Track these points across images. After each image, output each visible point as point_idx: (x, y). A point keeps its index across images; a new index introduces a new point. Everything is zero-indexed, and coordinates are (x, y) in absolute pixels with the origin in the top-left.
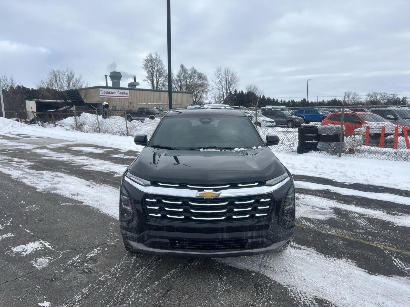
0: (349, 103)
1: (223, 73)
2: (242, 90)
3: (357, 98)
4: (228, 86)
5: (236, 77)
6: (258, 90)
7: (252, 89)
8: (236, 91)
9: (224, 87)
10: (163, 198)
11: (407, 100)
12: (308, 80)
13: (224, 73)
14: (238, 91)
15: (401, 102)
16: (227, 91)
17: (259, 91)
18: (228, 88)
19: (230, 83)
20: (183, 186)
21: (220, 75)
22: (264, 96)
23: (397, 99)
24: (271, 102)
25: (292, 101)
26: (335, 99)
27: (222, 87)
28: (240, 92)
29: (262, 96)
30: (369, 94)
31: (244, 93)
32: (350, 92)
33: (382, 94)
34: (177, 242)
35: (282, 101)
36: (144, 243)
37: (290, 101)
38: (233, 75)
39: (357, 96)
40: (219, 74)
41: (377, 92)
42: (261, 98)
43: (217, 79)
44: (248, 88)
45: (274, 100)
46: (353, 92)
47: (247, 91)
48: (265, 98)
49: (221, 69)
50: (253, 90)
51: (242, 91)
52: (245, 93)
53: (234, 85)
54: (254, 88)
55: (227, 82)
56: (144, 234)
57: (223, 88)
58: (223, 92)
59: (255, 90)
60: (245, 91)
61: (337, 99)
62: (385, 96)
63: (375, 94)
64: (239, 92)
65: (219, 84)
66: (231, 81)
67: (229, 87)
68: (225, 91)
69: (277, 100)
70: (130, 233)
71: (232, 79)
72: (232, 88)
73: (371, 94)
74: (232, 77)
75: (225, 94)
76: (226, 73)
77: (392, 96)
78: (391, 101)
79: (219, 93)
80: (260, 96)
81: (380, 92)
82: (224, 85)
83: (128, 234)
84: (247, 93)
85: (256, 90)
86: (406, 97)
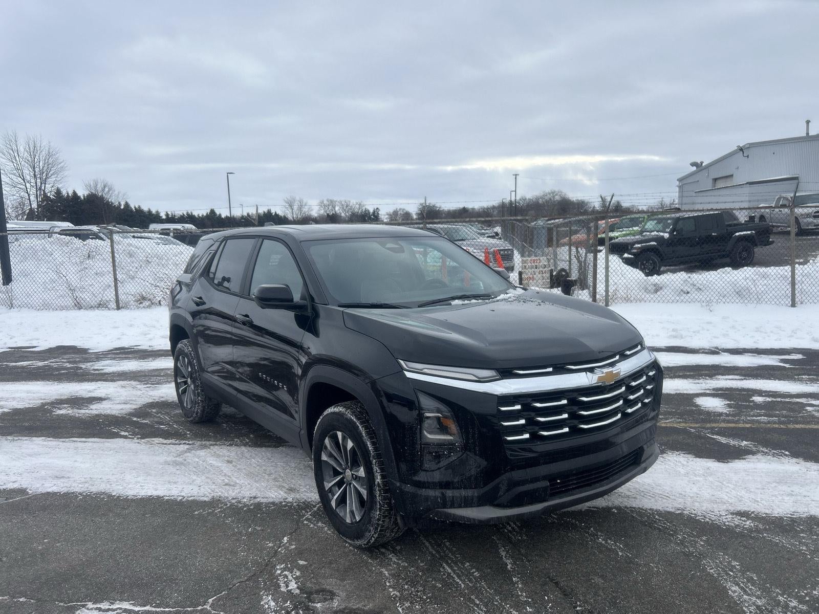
0: (293, 218)
1: (21, 149)
2: (74, 191)
3: (305, 209)
4: (39, 180)
5: (60, 161)
6: (114, 191)
7: (99, 188)
8: (58, 192)
9: (29, 182)
10: (532, 400)
11: (379, 213)
12: (228, 173)
13: (25, 149)
14: (64, 193)
15: (372, 217)
16: (37, 191)
17: (116, 192)
18: (39, 184)
19: (43, 173)
20: (560, 368)
21: (16, 154)
22: (127, 205)
23: (366, 210)
24: (144, 216)
25: (188, 214)
26: (268, 210)
27: (22, 181)
28: (70, 195)
29: (123, 204)
30: (323, 202)
31: (79, 197)
32: (293, 199)
33: (343, 203)
34: (559, 481)
35: (167, 215)
36: (495, 503)
37: (185, 214)
38: (49, 155)
39: (305, 205)
40: (12, 152)
41: (335, 200)
42: (122, 207)
43: (8, 163)
44: (88, 186)
45: (150, 212)
46: (298, 198)
47: (86, 193)
48: (132, 209)
49: (16, 141)
50: (103, 190)
51: (75, 193)
52: (82, 197)
53: (55, 179)
54: (105, 187)
55: (37, 170)
56: (499, 484)
57: (28, 185)
58: (27, 193)
59: (107, 189)
60: (82, 193)
61: (273, 211)
62: (347, 207)
63: (332, 203)
64: (68, 193)
65: (14, 174)
66: (45, 168)
67: (44, 182)
68: (33, 191)
69: (158, 213)
70: (454, 490)
71: (49, 165)
72: (52, 185)
73: (325, 202)
74: (48, 159)
75: (32, 198)
76: (32, 149)
77: (357, 206)
78: (357, 216)
79: (17, 195)
80: (119, 203)
81: (338, 200)
82: (28, 178)
83: (451, 495)
84: (87, 196)
85: (109, 191)
86: (377, 209)
